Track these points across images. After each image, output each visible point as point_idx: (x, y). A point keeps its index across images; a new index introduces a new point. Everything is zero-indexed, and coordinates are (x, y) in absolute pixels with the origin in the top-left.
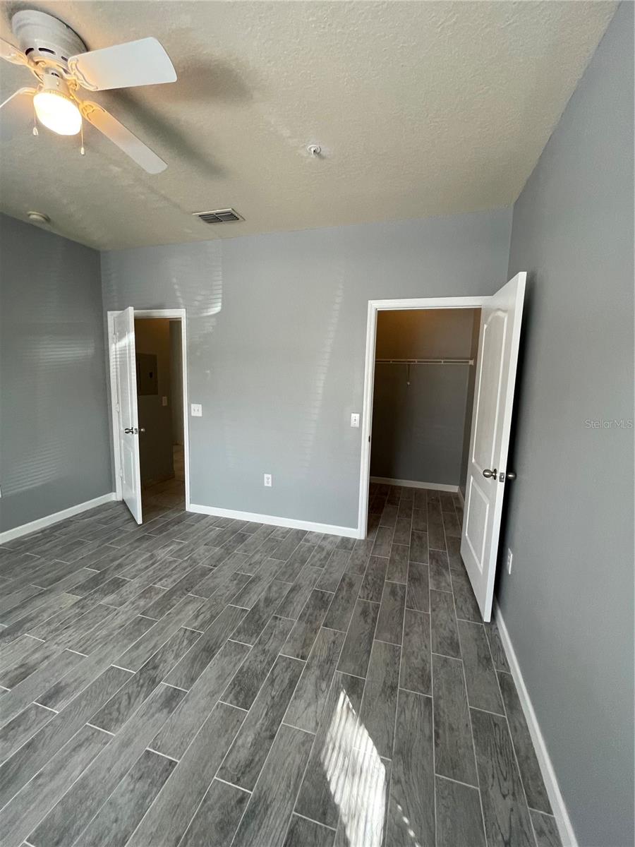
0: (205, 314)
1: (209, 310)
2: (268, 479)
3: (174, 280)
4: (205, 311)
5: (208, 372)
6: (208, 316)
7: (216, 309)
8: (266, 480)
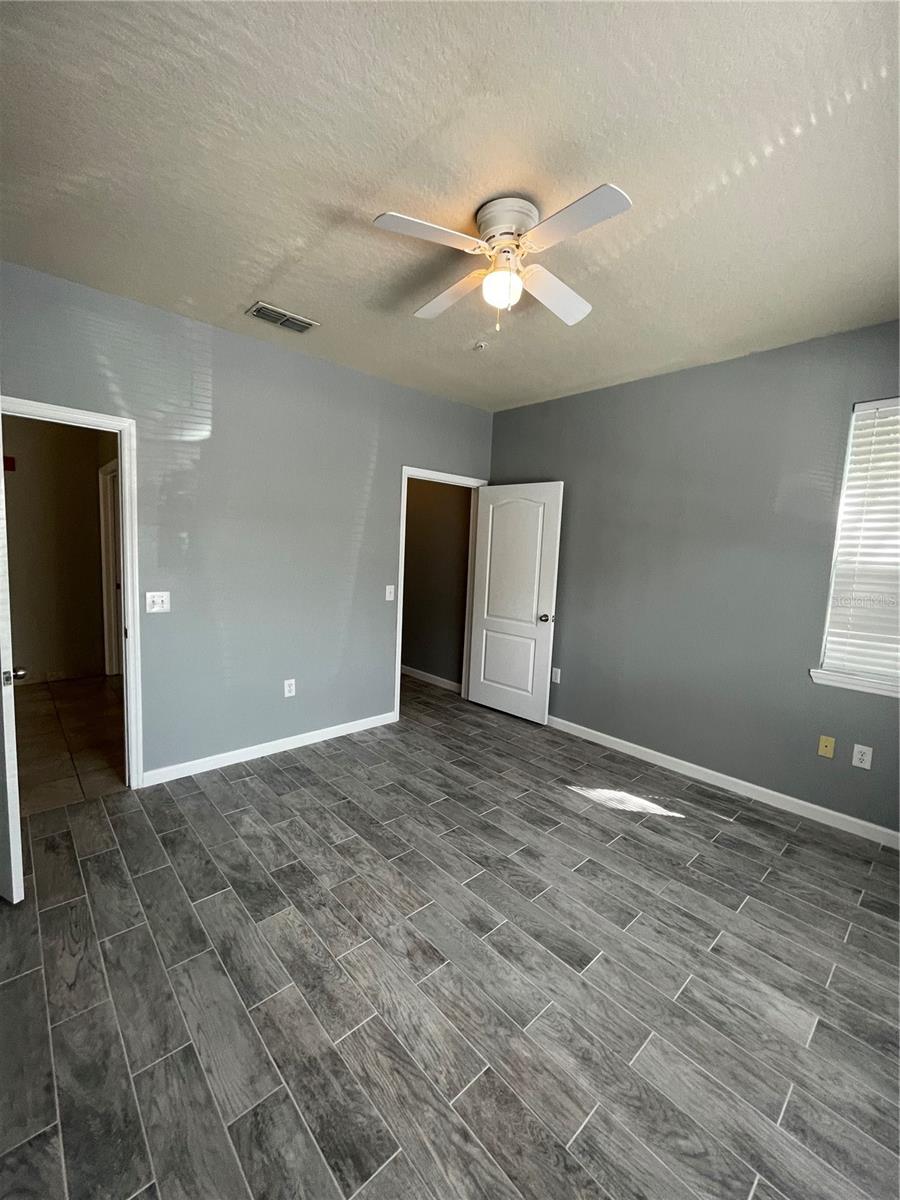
0: (177, 438)
1: (185, 432)
2: (290, 686)
3: (102, 359)
4: (177, 431)
5: (184, 535)
6: (184, 442)
7: (203, 432)
8: (286, 689)
